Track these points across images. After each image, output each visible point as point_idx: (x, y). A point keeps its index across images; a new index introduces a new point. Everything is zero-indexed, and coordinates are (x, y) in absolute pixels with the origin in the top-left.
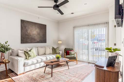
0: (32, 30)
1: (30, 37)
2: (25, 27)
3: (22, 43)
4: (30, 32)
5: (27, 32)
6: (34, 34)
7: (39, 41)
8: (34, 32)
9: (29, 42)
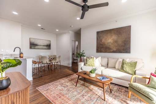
0: (107, 38)
1: (105, 46)
2: (100, 37)
3: (97, 52)
4: (105, 41)
5: (101, 42)
6: (109, 43)
7: (115, 50)
8: (109, 40)
9: (103, 51)
